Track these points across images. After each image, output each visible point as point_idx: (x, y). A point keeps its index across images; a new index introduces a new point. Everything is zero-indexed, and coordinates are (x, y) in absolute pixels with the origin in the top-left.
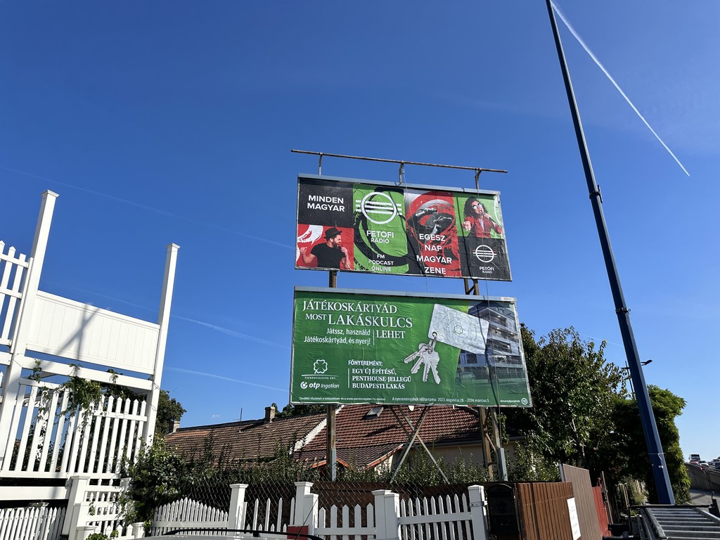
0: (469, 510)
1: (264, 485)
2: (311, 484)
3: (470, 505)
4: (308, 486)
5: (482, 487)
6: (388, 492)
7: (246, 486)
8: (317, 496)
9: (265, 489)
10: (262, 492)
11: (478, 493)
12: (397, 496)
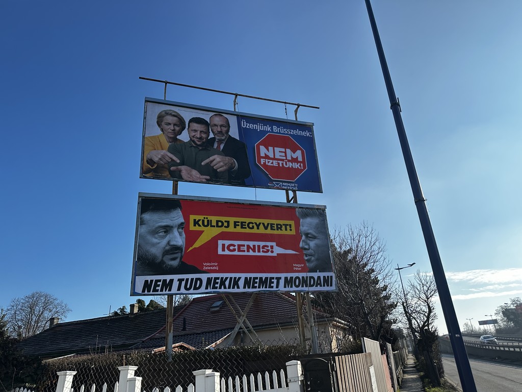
0: (287, 386)
1: (94, 371)
2: (136, 368)
3: (288, 381)
4: (132, 370)
5: (299, 362)
6: (209, 372)
7: (75, 373)
8: (141, 378)
9: (95, 374)
10: (92, 378)
11: (296, 369)
12: (218, 374)
